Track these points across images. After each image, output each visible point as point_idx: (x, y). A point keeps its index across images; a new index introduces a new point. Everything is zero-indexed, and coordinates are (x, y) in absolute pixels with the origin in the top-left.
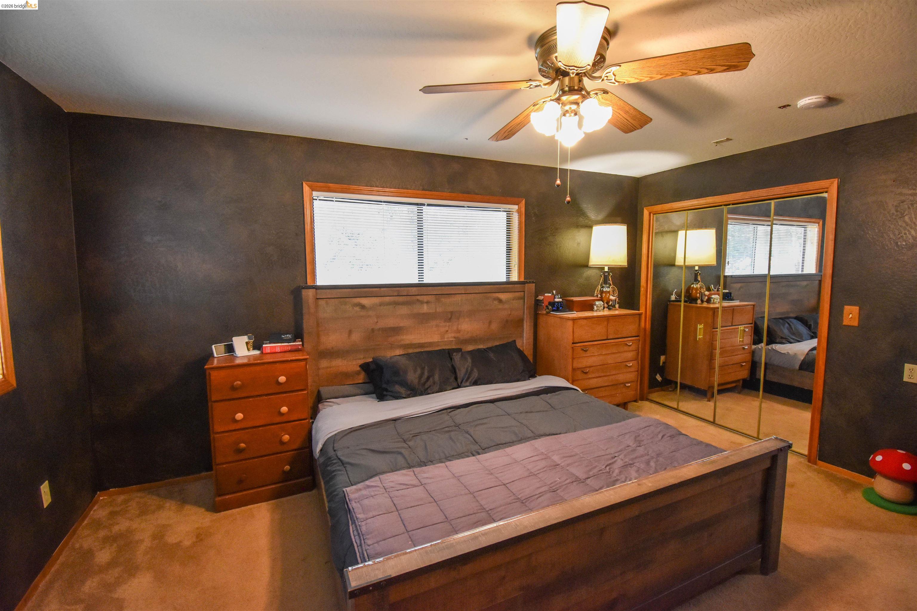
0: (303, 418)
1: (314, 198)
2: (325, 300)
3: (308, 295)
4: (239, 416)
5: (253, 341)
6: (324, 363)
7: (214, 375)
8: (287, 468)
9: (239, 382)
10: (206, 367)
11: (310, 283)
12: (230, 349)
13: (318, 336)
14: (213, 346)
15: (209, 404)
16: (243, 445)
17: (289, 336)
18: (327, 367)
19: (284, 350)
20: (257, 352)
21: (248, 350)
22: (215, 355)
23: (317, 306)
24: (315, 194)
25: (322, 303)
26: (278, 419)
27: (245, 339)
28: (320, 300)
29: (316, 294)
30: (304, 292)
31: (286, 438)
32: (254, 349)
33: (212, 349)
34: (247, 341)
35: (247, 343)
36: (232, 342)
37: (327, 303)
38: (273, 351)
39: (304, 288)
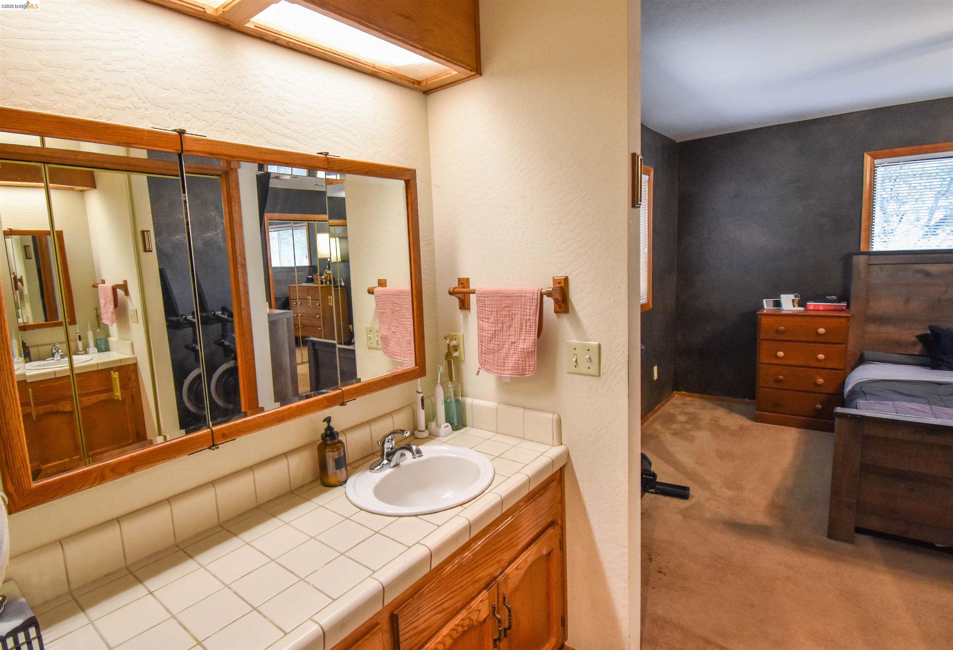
0: (839, 368)
1: (876, 166)
2: (879, 265)
3: (860, 261)
4: (781, 354)
5: (799, 300)
6: (871, 328)
7: (764, 320)
8: (819, 406)
9: (783, 328)
10: (758, 313)
11: (863, 248)
12: (778, 304)
13: (867, 301)
14: (764, 301)
15: (758, 341)
16: (781, 377)
17: (834, 297)
18: (875, 333)
19: (826, 309)
20: (802, 309)
21: (794, 306)
22: (765, 307)
23: (868, 272)
24: (877, 161)
25: (875, 269)
26: (815, 364)
27: (792, 297)
28: (872, 266)
29: (869, 260)
30: (856, 258)
31: (820, 381)
32: (799, 306)
33: (762, 303)
34: (794, 298)
35: (793, 301)
36: (780, 298)
37: (881, 270)
38: (817, 308)
39: (855, 254)
